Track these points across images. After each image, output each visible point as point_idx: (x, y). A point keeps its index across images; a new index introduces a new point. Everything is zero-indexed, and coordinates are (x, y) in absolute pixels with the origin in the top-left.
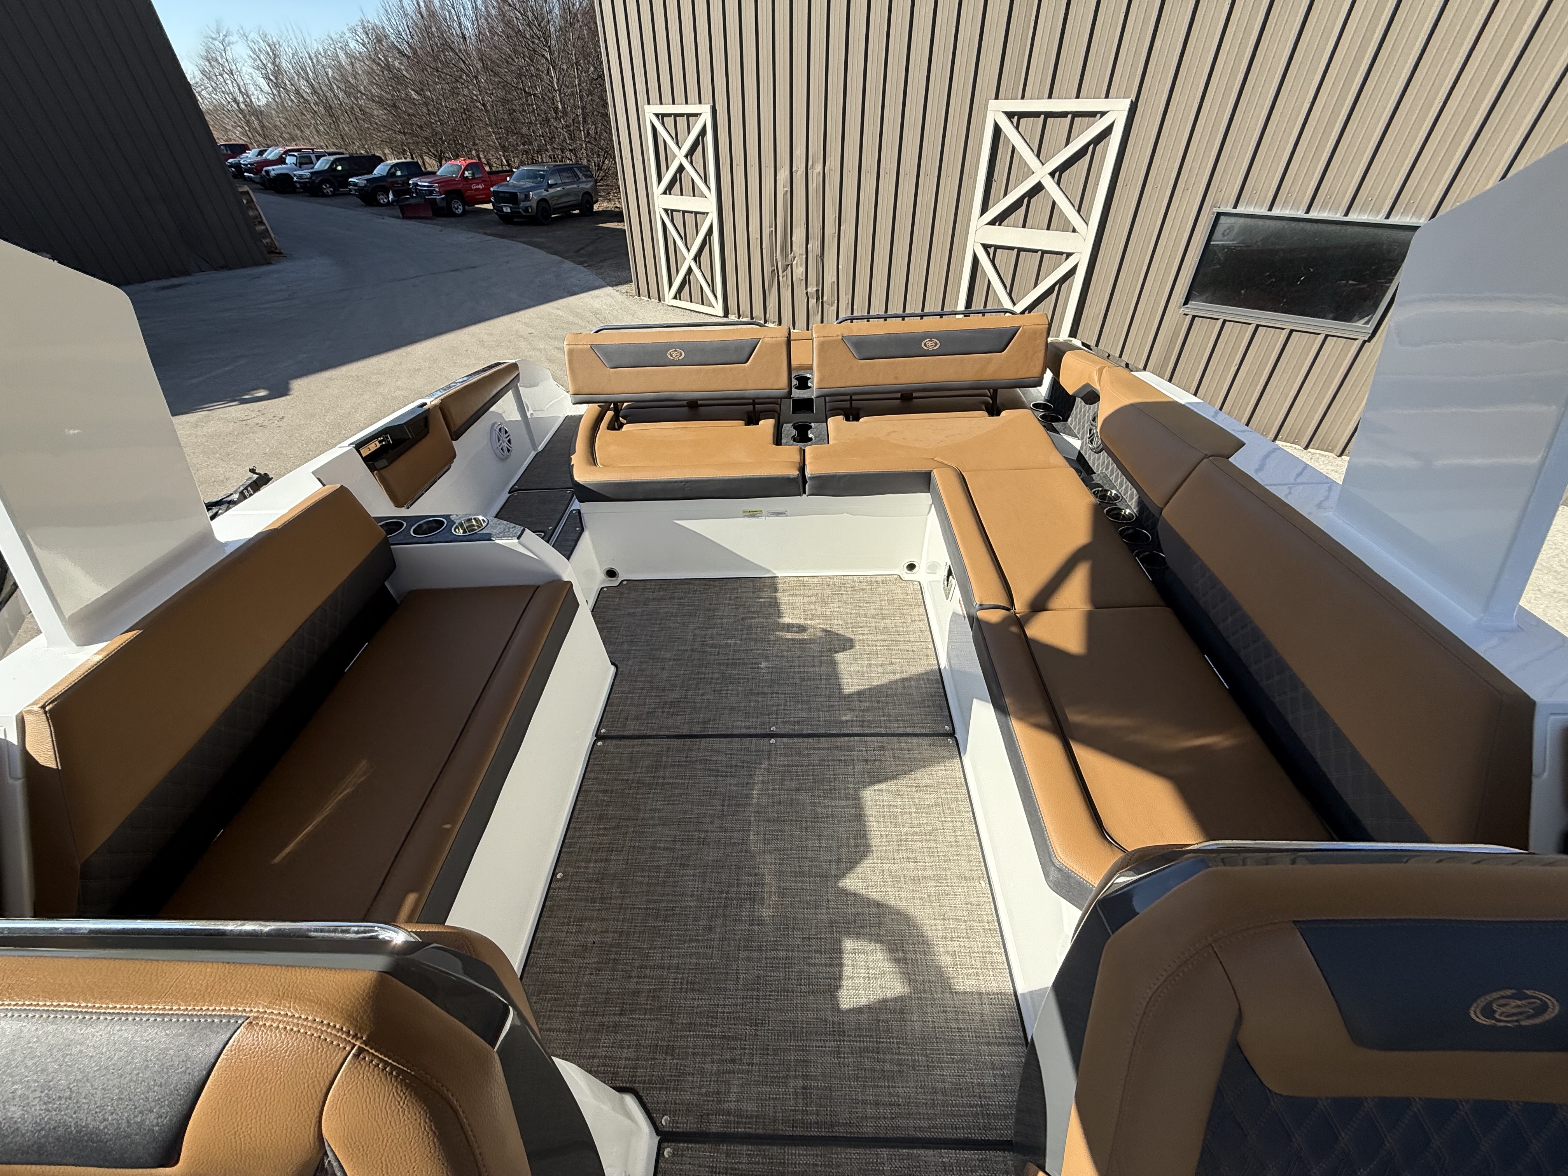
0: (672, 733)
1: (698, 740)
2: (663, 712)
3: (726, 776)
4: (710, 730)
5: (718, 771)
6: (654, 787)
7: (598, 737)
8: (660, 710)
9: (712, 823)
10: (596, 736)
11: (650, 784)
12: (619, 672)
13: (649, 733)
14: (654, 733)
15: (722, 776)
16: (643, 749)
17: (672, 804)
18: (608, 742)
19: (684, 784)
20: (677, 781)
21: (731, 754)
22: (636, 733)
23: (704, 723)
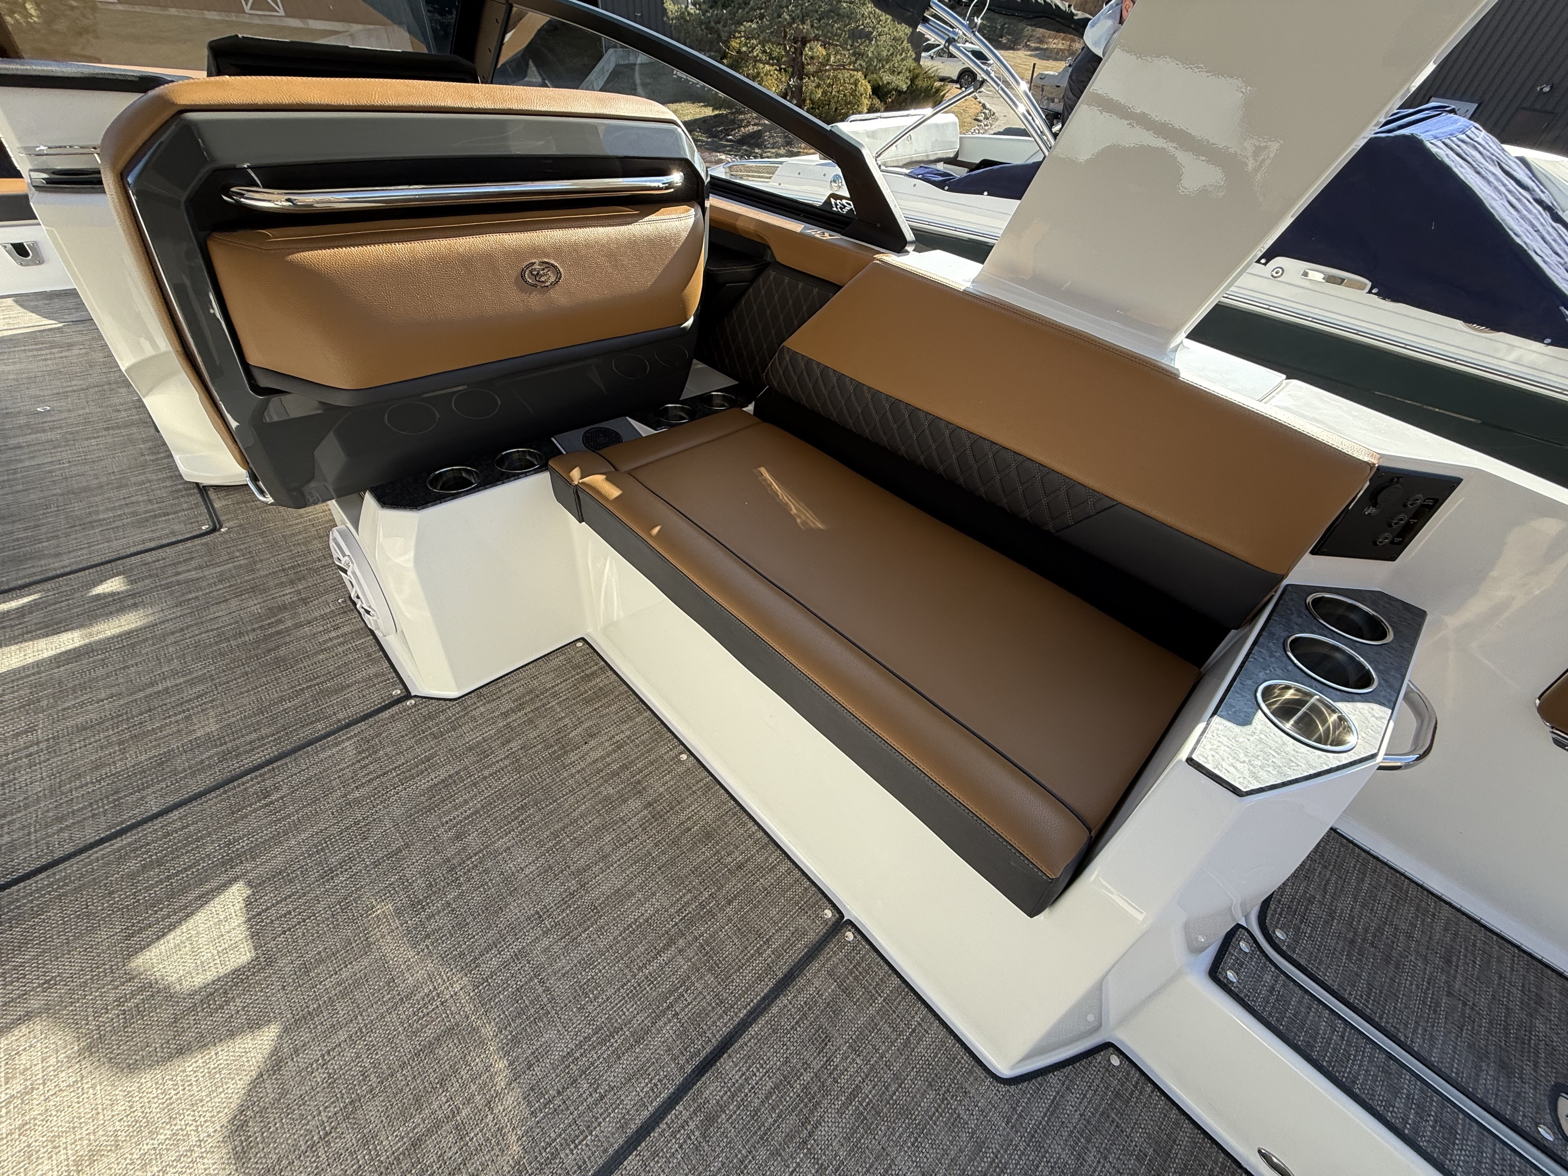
0: (745, 1037)
1: (689, 1069)
2: (807, 1066)
3: (580, 1046)
4: (686, 1114)
5: (602, 1042)
6: (681, 926)
7: (841, 923)
8: (817, 1065)
9: (546, 950)
10: (849, 922)
11: (691, 922)
12: (978, 1071)
13: (783, 1001)
14: (774, 1010)
15: (588, 1038)
16: (758, 964)
17: (630, 926)
18: (822, 930)
19: (640, 969)
20: (655, 965)
21: (602, 1097)
22: (801, 981)
23: (711, 1120)
